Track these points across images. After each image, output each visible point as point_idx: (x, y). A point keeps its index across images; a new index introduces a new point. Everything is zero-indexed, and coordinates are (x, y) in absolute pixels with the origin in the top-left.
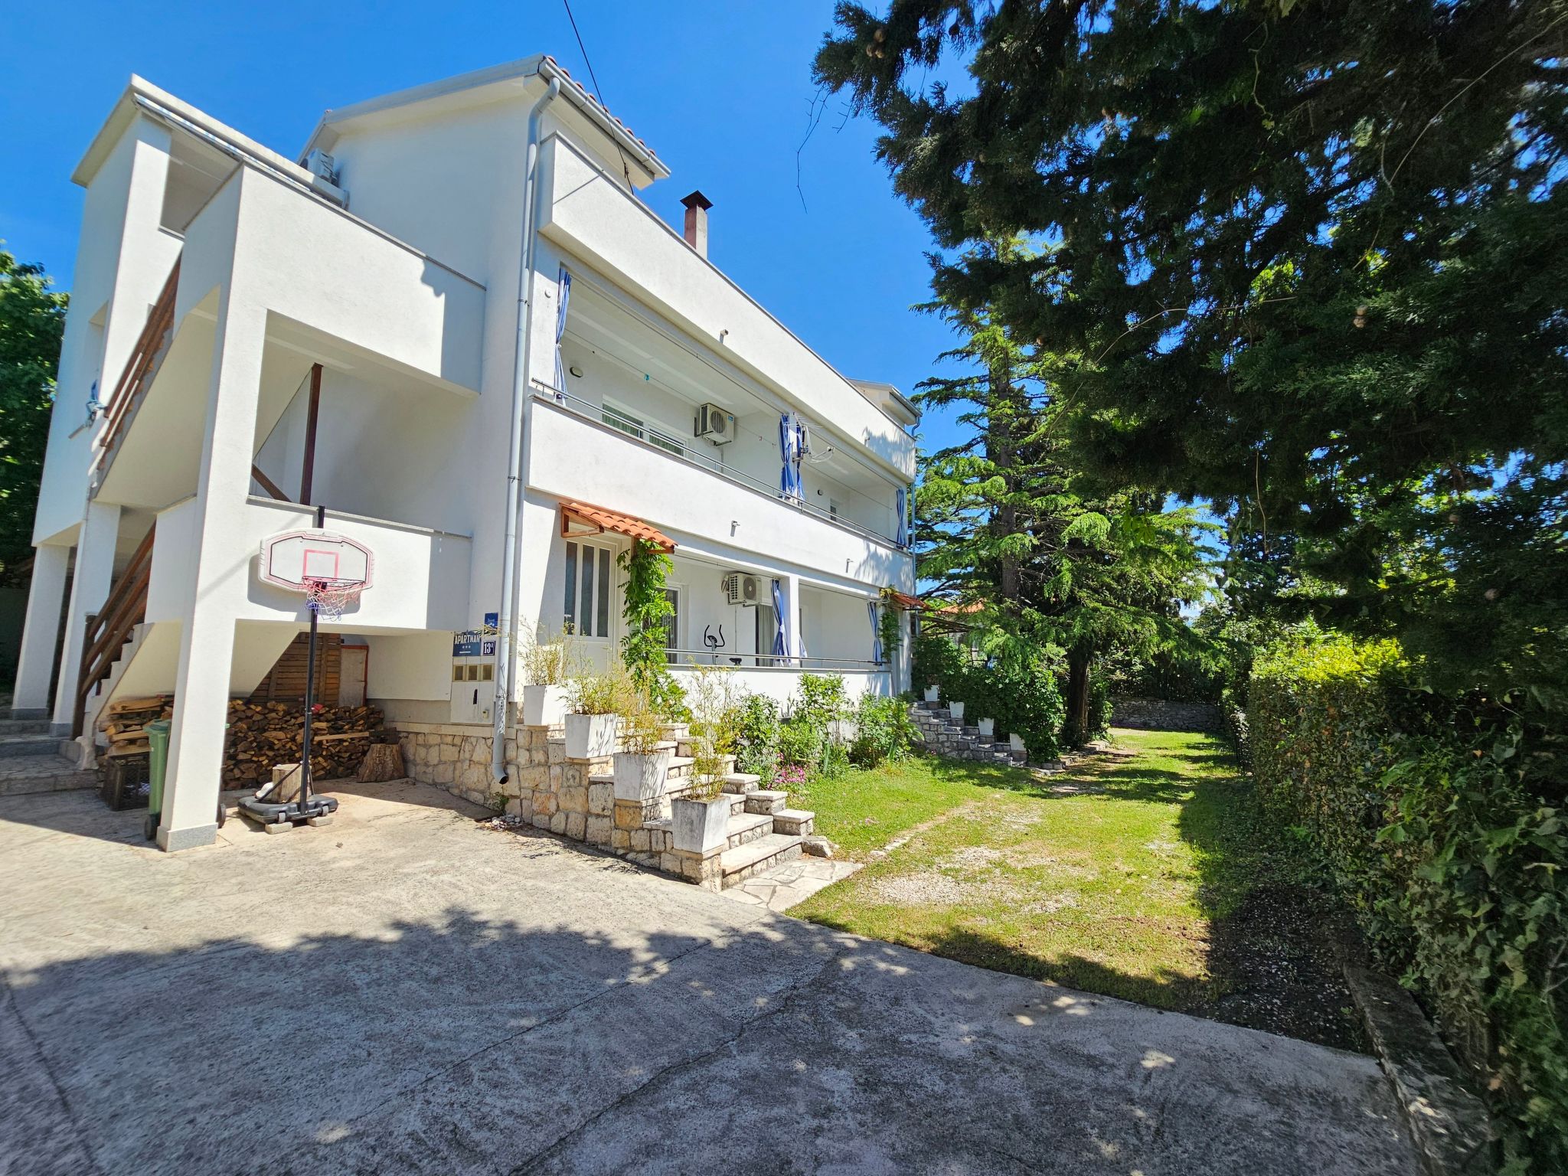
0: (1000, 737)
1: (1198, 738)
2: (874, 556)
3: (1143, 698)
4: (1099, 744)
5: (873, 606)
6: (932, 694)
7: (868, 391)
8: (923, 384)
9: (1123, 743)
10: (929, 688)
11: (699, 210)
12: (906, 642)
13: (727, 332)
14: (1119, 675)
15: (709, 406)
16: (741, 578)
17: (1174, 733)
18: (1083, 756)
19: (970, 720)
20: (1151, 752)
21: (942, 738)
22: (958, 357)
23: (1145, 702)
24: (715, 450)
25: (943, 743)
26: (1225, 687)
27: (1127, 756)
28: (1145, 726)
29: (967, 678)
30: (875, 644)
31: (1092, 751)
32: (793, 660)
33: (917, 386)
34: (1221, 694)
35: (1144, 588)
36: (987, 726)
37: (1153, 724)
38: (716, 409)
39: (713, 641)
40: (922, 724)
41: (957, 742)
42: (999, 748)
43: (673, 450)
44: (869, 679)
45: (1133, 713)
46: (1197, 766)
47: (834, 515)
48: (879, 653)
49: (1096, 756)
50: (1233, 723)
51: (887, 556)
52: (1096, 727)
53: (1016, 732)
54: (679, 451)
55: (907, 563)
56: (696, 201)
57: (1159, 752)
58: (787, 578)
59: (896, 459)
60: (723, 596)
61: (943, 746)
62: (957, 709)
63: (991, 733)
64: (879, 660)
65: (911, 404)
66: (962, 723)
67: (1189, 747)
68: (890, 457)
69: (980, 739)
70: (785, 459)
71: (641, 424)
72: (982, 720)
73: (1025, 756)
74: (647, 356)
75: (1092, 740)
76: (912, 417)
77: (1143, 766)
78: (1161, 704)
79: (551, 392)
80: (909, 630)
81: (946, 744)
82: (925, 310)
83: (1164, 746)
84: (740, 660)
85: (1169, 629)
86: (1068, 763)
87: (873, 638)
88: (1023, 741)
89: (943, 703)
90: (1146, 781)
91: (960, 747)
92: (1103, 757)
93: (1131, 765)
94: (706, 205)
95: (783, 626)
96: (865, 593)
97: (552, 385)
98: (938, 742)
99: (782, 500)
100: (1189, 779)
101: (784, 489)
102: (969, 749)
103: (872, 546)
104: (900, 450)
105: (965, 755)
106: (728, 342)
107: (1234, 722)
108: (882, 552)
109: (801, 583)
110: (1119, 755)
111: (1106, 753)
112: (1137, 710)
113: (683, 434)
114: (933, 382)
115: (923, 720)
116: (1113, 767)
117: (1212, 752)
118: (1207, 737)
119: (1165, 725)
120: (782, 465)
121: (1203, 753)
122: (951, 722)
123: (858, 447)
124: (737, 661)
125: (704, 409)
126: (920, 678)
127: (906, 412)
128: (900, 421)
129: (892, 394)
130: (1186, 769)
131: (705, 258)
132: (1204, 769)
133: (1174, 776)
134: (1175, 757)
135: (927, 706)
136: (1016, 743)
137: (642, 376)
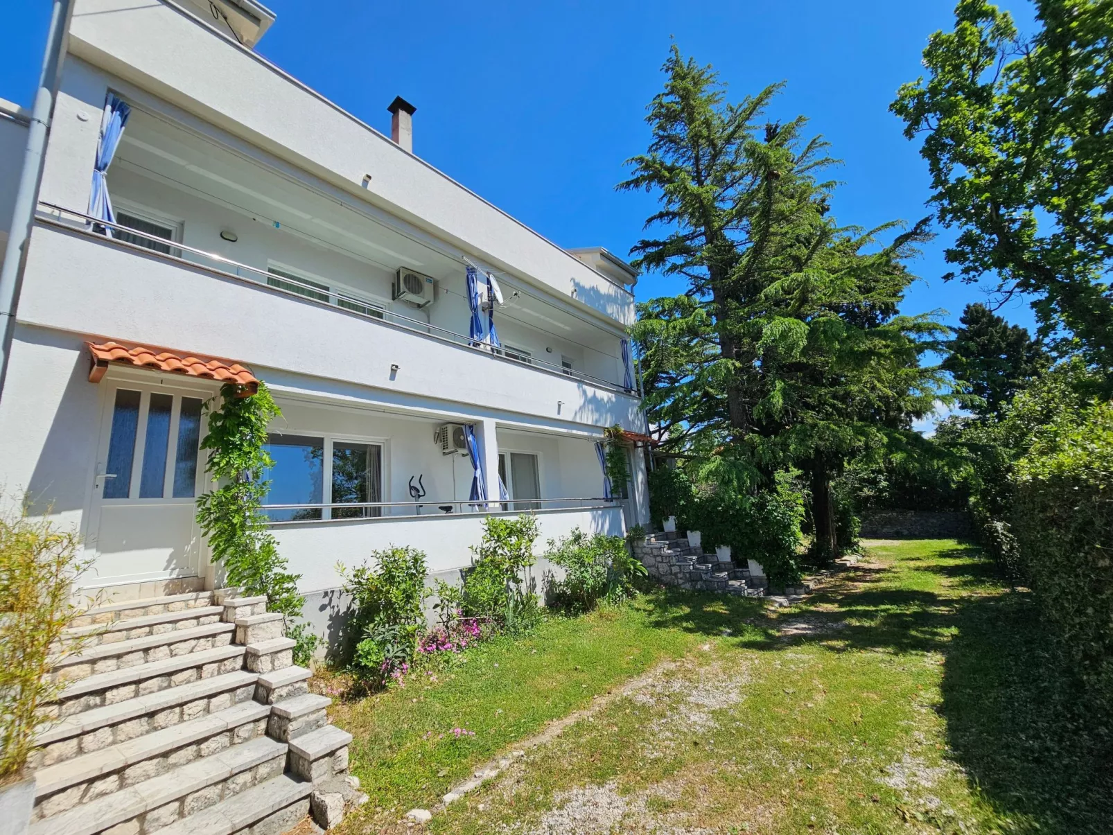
0: (739, 562)
1: (950, 544)
2: (594, 400)
3: (893, 510)
4: (850, 560)
5: (600, 446)
6: (670, 525)
7: (583, 256)
8: (636, 248)
9: (876, 555)
10: (667, 519)
11: (402, 114)
12: (640, 477)
13: (369, 177)
14: (867, 492)
15: (401, 269)
16: (450, 429)
17: (926, 541)
18: (832, 575)
19: (708, 546)
20: (904, 564)
21: (675, 569)
22: (666, 220)
23: (895, 514)
24: (418, 312)
25: (676, 574)
26: (970, 495)
27: (878, 571)
28: (897, 536)
29: (701, 506)
30: (605, 481)
31: (844, 568)
32: (491, 505)
33: (632, 251)
34: (968, 501)
35: (870, 404)
36: (724, 554)
37: (905, 532)
38: (409, 272)
39: (416, 491)
40: (655, 557)
41: (690, 573)
42: (739, 574)
43: (376, 315)
44: (594, 518)
45: (886, 524)
46: (956, 580)
47: (567, 369)
48: (609, 490)
49: (842, 575)
50: (991, 533)
51: (610, 399)
52: (846, 543)
53: (753, 558)
54: (380, 315)
55: (633, 405)
56: (399, 105)
57: (912, 564)
58: (481, 422)
59: (611, 310)
60: (436, 448)
61: (677, 578)
62: (694, 538)
63: (729, 560)
64: (609, 496)
65: (632, 269)
66: (700, 551)
67: (943, 555)
68: (605, 309)
69: (718, 567)
70: (474, 309)
71: (327, 289)
72: (719, 547)
73: (765, 582)
74: (308, 217)
75: (843, 555)
76: (628, 276)
77: (894, 585)
78: (911, 514)
79: (84, 221)
80: (643, 466)
81: (680, 576)
82: (632, 185)
83: (917, 555)
84: (451, 508)
85: (900, 440)
86: (812, 585)
87: (602, 476)
88: (762, 567)
89: (682, 530)
90: (894, 609)
91: (694, 578)
92: (852, 575)
93: (882, 585)
94: (410, 110)
95: (479, 471)
96: (586, 434)
97: (85, 214)
98: (671, 574)
99: (474, 348)
100: (948, 602)
101: (472, 336)
102: (701, 579)
103: (590, 391)
104: (616, 303)
105: (698, 586)
106: (372, 187)
107: (993, 531)
108: (603, 395)
109: (498, 426)
110: (870, 571)
111: (856, 569)
112: (889, 522)
113: (381, 299)
114: (646, 244)
115: (655, 552)
116: (861, 587)
117: (966, 561)
118: (960, 543)
119: (916, 533)
120: (470, 314)
121: (958, 562)
122: (689, 551)
123: (567, 300)
124: (448, 509)
125: (398, 273)
126: (658, 511)
127: (624, 274)
128: (618, 281)
129: (602, 255)
130: (940, 586)
131: (411, 153)
132: (965, 584)
133: (930, 598)
134: (927, 569)
135: (666, 536)
136: (755, 569)
137: (271, 224)
